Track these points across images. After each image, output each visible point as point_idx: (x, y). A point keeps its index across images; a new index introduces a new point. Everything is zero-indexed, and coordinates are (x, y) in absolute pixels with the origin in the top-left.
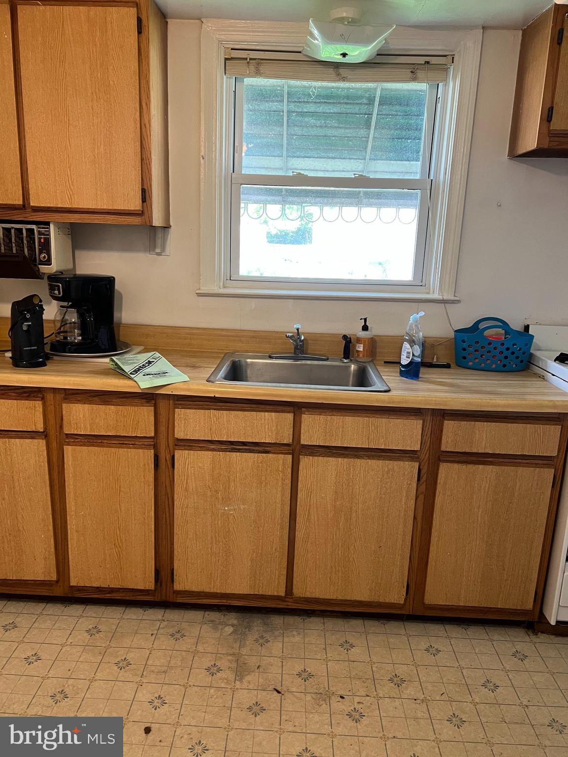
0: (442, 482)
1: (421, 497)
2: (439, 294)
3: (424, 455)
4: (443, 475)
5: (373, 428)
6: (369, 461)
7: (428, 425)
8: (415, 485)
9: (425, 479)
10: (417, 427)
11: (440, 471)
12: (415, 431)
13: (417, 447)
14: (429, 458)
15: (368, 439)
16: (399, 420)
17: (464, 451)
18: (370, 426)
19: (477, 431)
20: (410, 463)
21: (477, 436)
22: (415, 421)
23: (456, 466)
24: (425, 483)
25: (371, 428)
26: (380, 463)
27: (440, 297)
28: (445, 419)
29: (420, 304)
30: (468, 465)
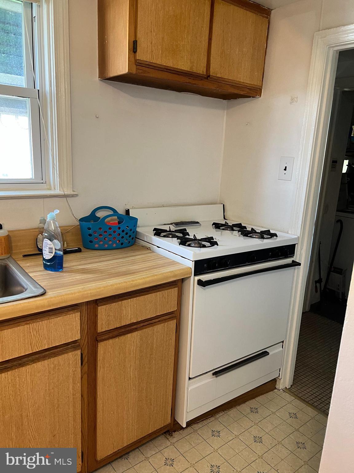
0: (101, 358)
1: (85, 376)
2: (60, 190)
3: (83, 341)
4: (102, 352)
5: (35, 333)
6: (35, 364)
7: (84, 315)
8: (79, 370)
9: (87, 361)
10: (75, 320)
11: (99, 350)
12: (74, 323)
13: (77, 337)
14: (88, 342)
15: (31, 344)
16: (59, 318)
17: (115, 327)
18: (32, 332)
19: (124, 308)
20: (73, 352)
21: (124, 312)
22: (74, 315)
23: (111, 341)
24: (87, 364)
25: (32, 334)
26: (46, 362)
27: (62, 193)
28: (99, 305)
29: (44, 199)
30: (120, 337)
